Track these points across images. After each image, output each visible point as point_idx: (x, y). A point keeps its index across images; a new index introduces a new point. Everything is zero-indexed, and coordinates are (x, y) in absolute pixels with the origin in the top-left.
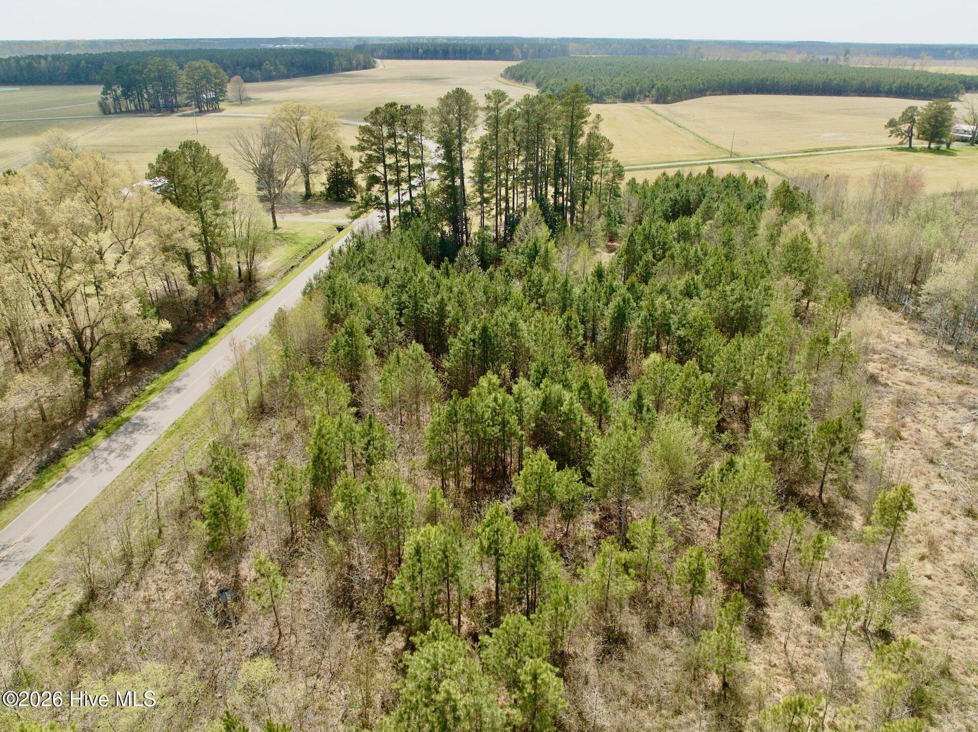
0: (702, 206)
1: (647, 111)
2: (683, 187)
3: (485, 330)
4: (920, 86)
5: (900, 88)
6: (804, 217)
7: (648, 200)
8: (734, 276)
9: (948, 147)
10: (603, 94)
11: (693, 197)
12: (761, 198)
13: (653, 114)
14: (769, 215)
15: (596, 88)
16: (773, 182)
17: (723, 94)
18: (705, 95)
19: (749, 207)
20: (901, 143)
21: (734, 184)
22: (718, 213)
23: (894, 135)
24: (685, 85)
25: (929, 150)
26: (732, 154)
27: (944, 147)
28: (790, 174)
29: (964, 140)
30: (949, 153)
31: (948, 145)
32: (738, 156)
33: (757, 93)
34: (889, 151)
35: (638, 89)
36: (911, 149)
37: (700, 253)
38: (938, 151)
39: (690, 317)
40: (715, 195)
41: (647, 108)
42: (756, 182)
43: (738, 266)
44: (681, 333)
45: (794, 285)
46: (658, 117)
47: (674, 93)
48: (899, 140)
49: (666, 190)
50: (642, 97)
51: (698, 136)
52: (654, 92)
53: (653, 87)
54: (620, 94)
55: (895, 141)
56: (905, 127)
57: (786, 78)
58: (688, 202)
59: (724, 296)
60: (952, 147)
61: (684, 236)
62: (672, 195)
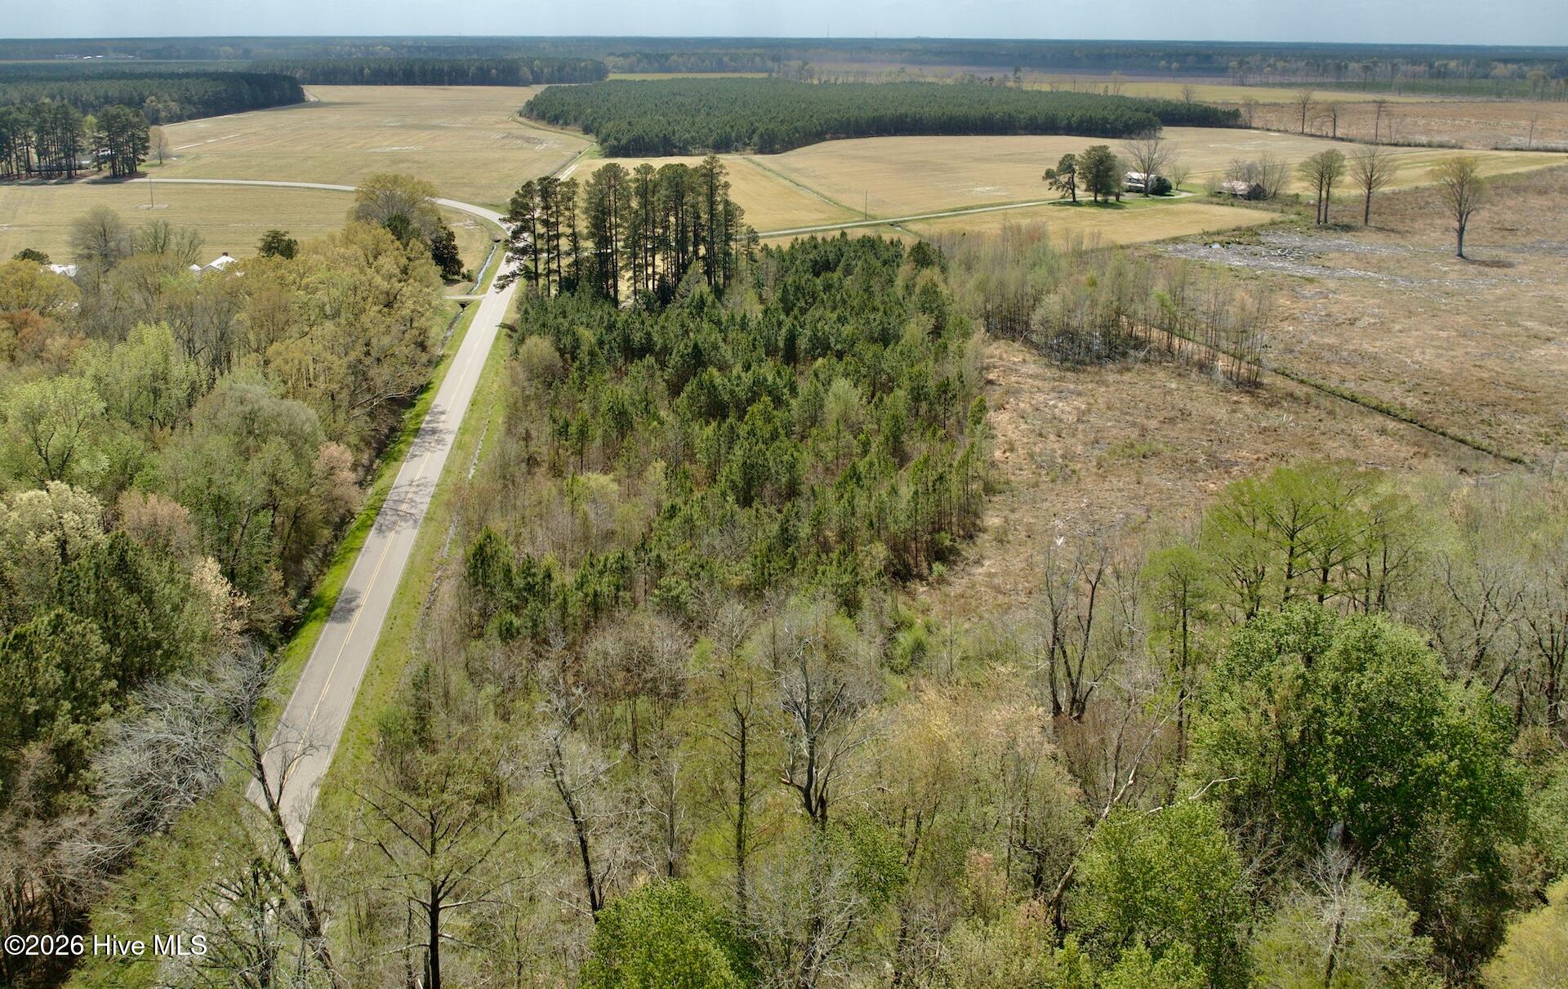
0: (841, 265)
1: (751, 165)
2: (821, 248)
3: (696, 346)
4: (1105, 120)
5: (1081, 122)
6: (937, 270)
7: (788, 263)
8: (875, 309)
9: (1118, 199)
10: (687, 143)
11: (831, 257)
12: (898, 256)
13: (760, 170)
14: (905, 270)
15: (677, 136)
16: (909, 242)
17: (849, 137)
18: (825, 140)
19: (885, 263)
20: (1063, 197)
21: (869, 245)
22: (857, 269)
23: (1054, 188)
24: (796, 128)
25: (1096, 203)
26: (867, 217)
27: (1112, 199)
28: (926, 234)
29: (1138, 190)
30: (1117, 206)
31: (1118, 196)
32: (875, 219)
33: (895, 134)
34: (1051, 206)
35: (733, 135)
36: (1075, 203)
37: (845, 296)
38: (1105, 204)
39: (844, 335)
40: (852, 254)
41: (750, 160)
42: (892, 243)
43: (877, 303)
44: (839, 347)
45: (927, 321)
46: (768, 173)
47: (783, 140)
48: (1059, 193)
49: (805, 251)
50: (740, 145)
51: (822, 196)
52: (756, 138)
53: (754, 132)
54: (710, 141)
55: (1056, 194)
56: (1064, 179)
57: (930, 111)
58: (828, 261)
59: (868, 322)
60: (1121, 198)
61: (828, 287)
62: (811, 256)
